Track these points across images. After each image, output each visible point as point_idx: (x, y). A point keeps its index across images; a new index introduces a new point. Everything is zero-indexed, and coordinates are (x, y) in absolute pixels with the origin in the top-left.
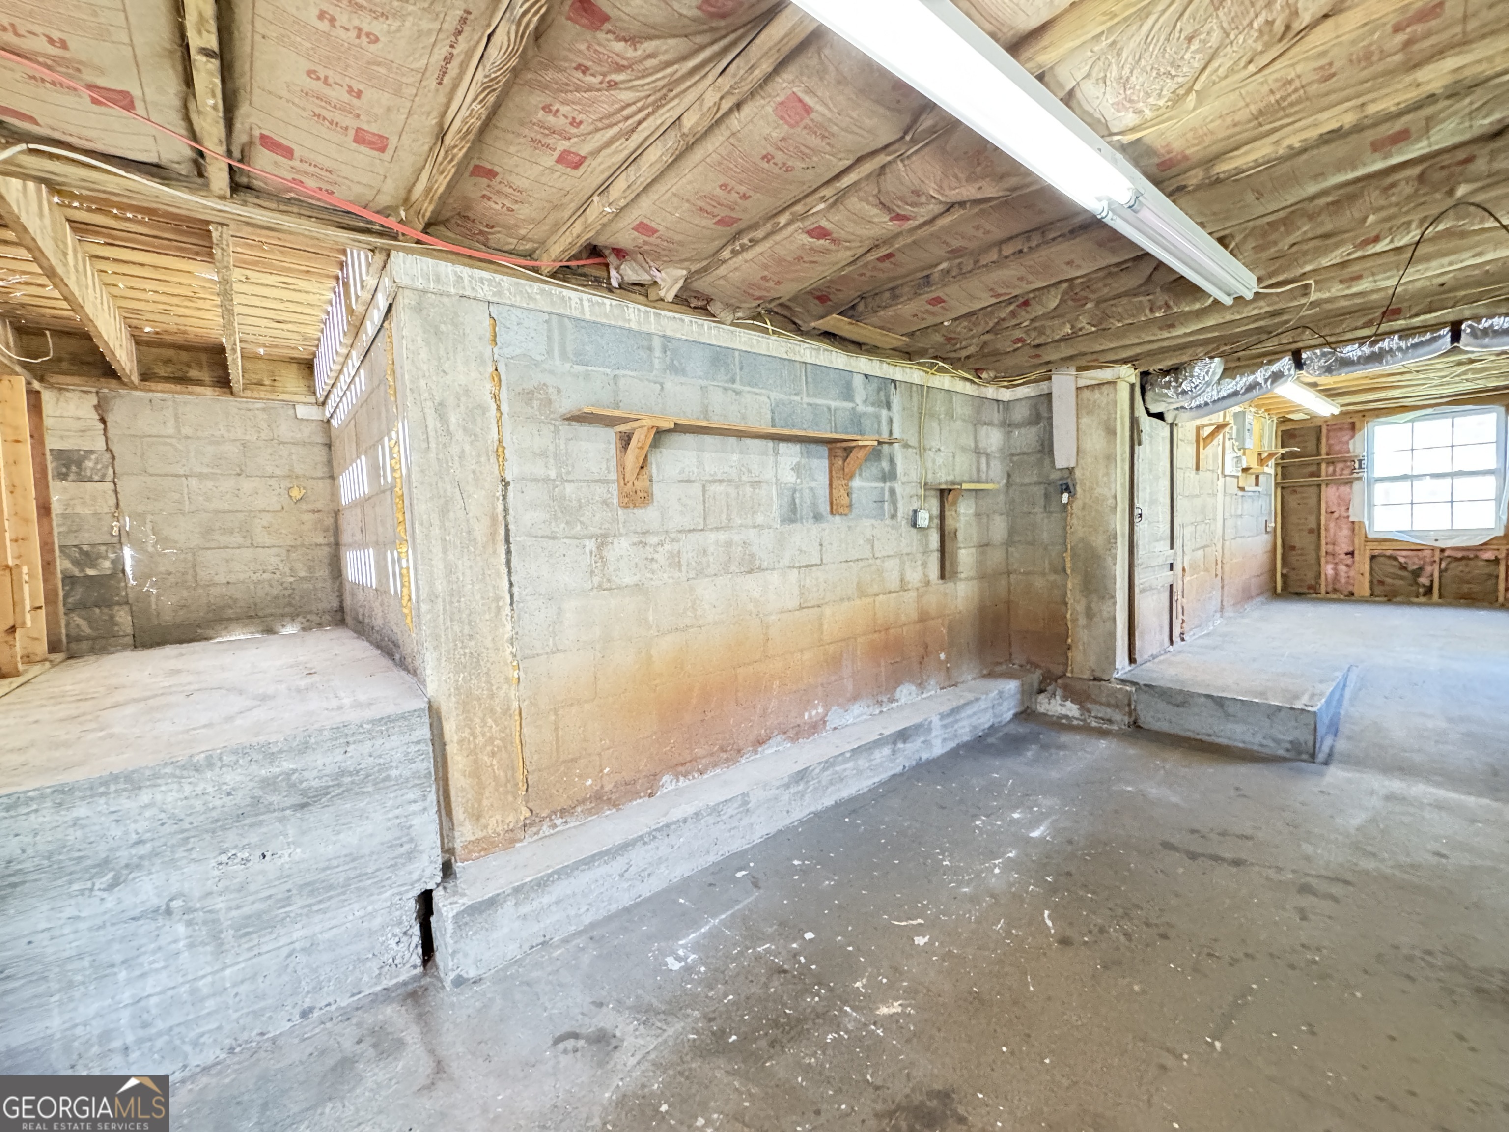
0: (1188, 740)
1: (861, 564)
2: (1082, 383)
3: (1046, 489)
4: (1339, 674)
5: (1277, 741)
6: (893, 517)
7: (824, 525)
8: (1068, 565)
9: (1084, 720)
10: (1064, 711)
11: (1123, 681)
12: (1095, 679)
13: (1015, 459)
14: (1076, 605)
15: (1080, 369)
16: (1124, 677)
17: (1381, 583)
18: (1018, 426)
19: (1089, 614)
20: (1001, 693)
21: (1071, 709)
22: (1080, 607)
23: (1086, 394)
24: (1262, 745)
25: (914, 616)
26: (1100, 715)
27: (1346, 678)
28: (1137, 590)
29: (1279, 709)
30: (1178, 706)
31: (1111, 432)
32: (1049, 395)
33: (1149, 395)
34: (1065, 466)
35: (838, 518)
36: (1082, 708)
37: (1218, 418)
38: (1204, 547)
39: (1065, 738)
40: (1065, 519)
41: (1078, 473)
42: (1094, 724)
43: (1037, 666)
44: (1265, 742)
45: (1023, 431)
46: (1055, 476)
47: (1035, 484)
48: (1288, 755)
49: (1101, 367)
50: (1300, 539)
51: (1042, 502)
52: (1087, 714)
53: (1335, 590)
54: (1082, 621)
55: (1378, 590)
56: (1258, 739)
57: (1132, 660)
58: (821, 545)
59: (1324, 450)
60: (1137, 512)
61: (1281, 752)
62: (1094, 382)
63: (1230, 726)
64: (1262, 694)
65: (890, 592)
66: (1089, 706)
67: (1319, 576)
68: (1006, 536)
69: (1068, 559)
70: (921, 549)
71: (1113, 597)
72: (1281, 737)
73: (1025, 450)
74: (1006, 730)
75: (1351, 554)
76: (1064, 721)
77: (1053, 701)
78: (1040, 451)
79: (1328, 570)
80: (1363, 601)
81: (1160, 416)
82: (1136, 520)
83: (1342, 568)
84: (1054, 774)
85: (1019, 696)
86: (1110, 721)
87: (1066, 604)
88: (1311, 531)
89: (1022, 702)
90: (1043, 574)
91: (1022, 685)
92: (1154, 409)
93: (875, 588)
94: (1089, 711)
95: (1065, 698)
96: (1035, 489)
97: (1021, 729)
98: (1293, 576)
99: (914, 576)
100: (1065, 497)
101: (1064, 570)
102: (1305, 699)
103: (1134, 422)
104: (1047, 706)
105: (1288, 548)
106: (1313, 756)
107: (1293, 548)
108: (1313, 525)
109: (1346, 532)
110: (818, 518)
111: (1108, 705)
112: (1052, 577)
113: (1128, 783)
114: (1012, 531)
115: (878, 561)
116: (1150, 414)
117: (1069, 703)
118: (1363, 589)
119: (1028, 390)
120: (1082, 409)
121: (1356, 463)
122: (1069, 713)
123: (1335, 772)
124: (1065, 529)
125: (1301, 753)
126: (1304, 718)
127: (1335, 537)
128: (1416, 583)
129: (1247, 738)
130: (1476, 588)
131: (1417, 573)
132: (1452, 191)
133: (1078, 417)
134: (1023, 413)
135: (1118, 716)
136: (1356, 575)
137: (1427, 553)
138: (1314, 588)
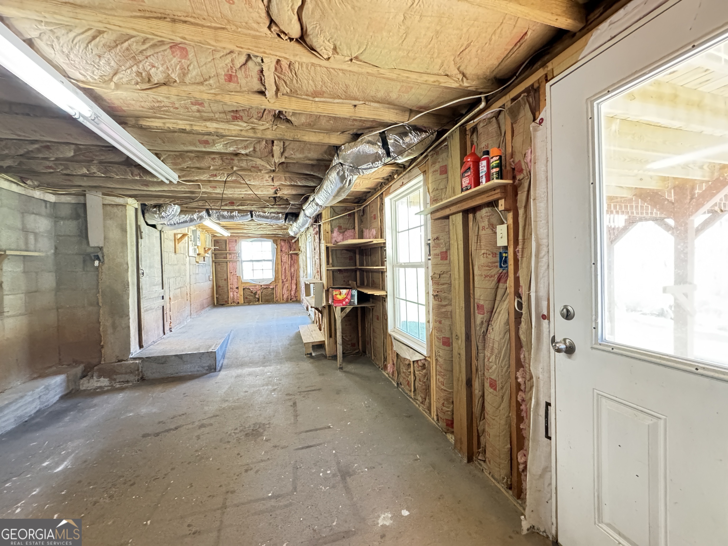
0: (168, 378)
2: (106, 202)
3: (84, 258)
4: (227, 335)
5: (203, 367)
8: (100, 301)
9: (112, 386)
10: (99, 384)
11: (135, 359)
12: (119, 361)
13: (61, 238)
14: (106, 322)
15: (104, 194)
16: (135, 357)
17: (247, 298)
18: (62, 219)
19: (114, 326)
20: (47, 388)
21: (104, 382)
22: (108, 324)
23: (109, 208)
24: (198, 371)
26: (121, 380)
27: (229, 336)
28: (142, 310)
29: (203, 353)
30: (162, 364)
31: (124, 230)
32: (85, 205)
33: (147, 215)
34: (96, 245)
36: (111, 379)
37: (184, 230)
38: (180, 288)
39: (96, 400)
40: (98, 276)
41: (105, 250)
42: (118, 386)
43: (82, 363)
44: (199, 369)
45: (66, 222)
46: (89, 250)
47: (77, 254)
48: (207, 372)
49: (117, 196)
50: (222, 283)
51: (81, 265)
52: (113, 382)
53: (234, 302)
54: (110, 331)
55: (246, 300)
56: (197, 368)
57: (141, 346)
59: (228, 249)
60: (141, 272)
61: (205, 372)
62: (113, 203)
63: (185, 366)
64: (198, 349)
66: (115, 377)
67: (228, 297)
68: (54, 285)
69: (100, 298)
71: (128, 315)
72: (204, 365)
73: (68, 233)
74: (50, 410)
75: (237, 288)
76: (98, 390)
77: (91, 381)
78: (79, 236)
79: (231, 295)
80: (242, 305)
81: (154, 226)
82: (141, 276)
83: (235, 293)
84: (84, 424)
85: (64, 384)
86: (128, 382)
87: (99, 323)
88: (225, 280)
89: (68, 387)
90: (84, 307)
91: (68, 377)
92: (150, 222)
94: (115, 380)
95: (99, 377)
96: (76, 257)
97: (64, 405)
98: (220, 297)
100: (97, 263)
101: (98, 304)
102: (212, 348)
103: (138, 227)
104: (88, 385)
105: (218, 287)
106: (215, 369)
107: (219, 287)
108: (226, 278)
109: (236, 280)
111: (126, 373)
112: (90, 308)
113: (130, 411)
114: (59, 282)
116: (148, 224)
117: (102, 379)
118: (242, 301)
119: (69, 199)
120: (107, 216)
121: (238, 255)
122: (103, 385)
123: (223, 373)
124: (98, 280)
125: (211, 369)
126: (212, 355)
127: (233, 282)
128: (255, 297)
129: (192, 369)
130: (269, 298)
131: (255, 294)
132: (232, 168)
133: (104, 219)
134: (66, 211)
135: (132, 378)
136: (239, 295)
137: (258, 287)
138: (227, 302)
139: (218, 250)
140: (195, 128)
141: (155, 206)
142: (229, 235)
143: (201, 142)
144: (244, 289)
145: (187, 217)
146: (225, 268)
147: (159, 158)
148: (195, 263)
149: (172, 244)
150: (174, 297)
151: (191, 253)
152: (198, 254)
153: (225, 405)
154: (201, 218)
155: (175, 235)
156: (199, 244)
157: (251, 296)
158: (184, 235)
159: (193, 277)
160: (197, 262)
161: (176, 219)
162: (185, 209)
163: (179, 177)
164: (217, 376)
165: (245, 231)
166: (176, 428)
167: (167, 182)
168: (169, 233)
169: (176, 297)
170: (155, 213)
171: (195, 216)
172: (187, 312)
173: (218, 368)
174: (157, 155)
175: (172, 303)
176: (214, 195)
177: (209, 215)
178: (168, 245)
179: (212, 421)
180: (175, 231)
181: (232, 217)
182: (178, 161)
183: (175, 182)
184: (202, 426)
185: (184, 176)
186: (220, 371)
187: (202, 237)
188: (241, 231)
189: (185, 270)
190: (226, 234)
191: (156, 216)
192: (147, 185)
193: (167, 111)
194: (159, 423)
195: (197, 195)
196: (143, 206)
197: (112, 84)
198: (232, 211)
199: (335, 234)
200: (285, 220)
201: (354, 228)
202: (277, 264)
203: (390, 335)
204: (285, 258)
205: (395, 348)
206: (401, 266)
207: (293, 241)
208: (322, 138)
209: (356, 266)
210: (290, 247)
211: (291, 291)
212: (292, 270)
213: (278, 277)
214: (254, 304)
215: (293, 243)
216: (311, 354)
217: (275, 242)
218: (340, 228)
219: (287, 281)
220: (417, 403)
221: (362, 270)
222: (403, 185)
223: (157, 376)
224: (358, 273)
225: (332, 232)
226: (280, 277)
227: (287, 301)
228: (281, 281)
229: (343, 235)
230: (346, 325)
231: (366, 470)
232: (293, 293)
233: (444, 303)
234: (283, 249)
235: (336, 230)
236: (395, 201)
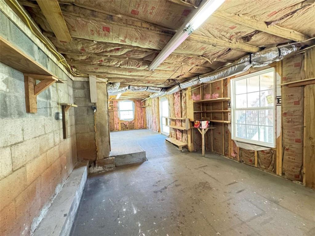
1: (41, 138)
2: (97, 81)
3: (87, 108)
6: (51, 115)
7: (24, 119)
8: (95, 129)
9: (105, 170)
10: (99, 170)
11: (112, 157)
12: (105, 158)
13: (77, 99)
14: (98, 139)
15: (97, 77)
16: (112, 155)
17: (122, 128)
18: (77, 89)
19: (102, 141)
21: (100, 168)
22: (100, 140)
23: (98, 84)
24: (138, 161)
25: (58, 155)
26: (108, 167)
30: (123, 158)
32: (89, 82)
34: (94, 102)
35: (30, 115)
36: (104, 167)
40: (94, 117)
41: (97, 104)
42: (107, 170)
43: (88, 160)
44: (139, 160)
45: (79, 90)
46: (90, 104)
47: (84, 106)
49: (103, 78)
50: (111, 121)
51: (86, 112)
52: (105, 168)
53: (117, 130)
54: (100, 144)
55: (122, 129)
56: (138, 160)
57: (110, 151)
58: (23, 130)
59: (113, 105)
61: (141, 161)
62: (100, 81)
63: (133, 159)
65: (51, 148)
66: (105, 166)
67: (114, 128)
69: (95, 128)
70: (58, 129)
72: (141, 158)
73: (80, 96)
75: (118, 123)
76: (100, 173)
77: (95, 168)
78: (85, 97)
79: (115, 126)
80: (120, 131)
83: (117, 126)
84: (117, 189)
85: (87, 171)
86: (111, 168)
87: (95, 140)
90: (88, 132)
91: (87, 167)
93: (47, 148)
95: (98, 166)
96: (84, 108)
98: (111, 128)
99: (57, 140)
100: (95, 111)
101: (94, 131)
104: (93, 170)
107: (110, 123)
108: (113, 118)
109: (117, 120)
110: (20, 115)
111: (110, 164)
112: (91, 133)
114: (76, 121)
115: (47, 135)
117: (99, 167)
119: (80, 79)
120: (98, 88)
121: (118, 108)
122: (100, 170)
123: (149, 161)
124: (94, 119)
125: (144, 160)
126: (144, 153)
127: (116, 121)
128: (126, 127)
129: (136, 160)
130: (132, 127)
131: (126, 126)
134: (78, 85)
135: (113, 166)
136: (119, 127)
137: (127, 122)
138: (114, 130)
141: (111, 84)
144: (121, 124)
146: (112, 114)
153: (173, 175)
157: (124, 126)
162: (121, 85)
166: (166, 188)
171: (124, 89)
177: (129, 88)
179: (178, 183)
181: (139, 89)
184: (177, 186)
186: (147, 160)
198: (139, 86)
199: (193, 96)
200: (161, 91)
201: (200, 94)
202: (135, 112)
204: (139, 109)
209: (200, 111)
210: (141, 104)
211: (141, 124)
212: (142, 114)
213: (136, 118)
214: (126, 130)
215: (142, 102)
217: (134, 102)
219: (139, 119)
220: (260, 169)
221: (207, 113)
223: (121, 164)
224: (201, 114)
226: (137, 118)
227: (140, 129)
228: (137, 120)
232: (142, 125)
233: (295, 124)
234: (138, 105)
236: (235, 81)
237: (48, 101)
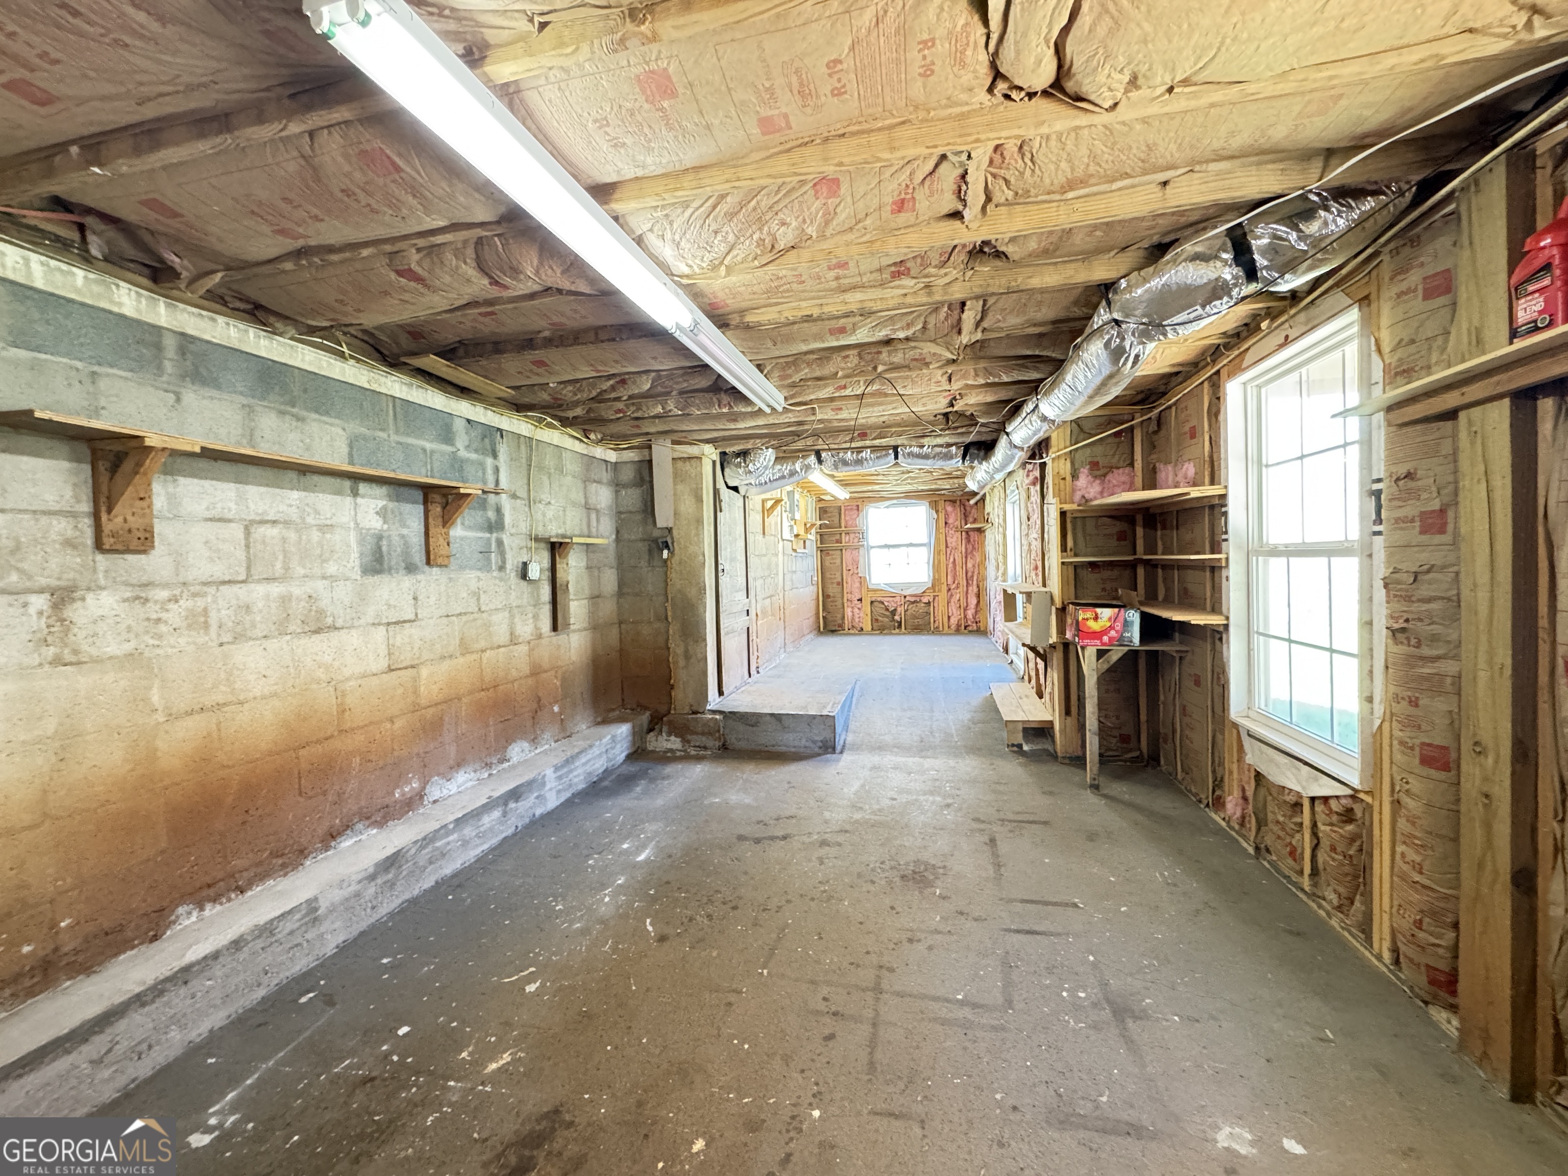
0: (760, 752)
1: (464, 618)
2: (676, 455)
3: (649, 545)
4: (849, 687)
5: (814, 742)
6: (502, 568)
7: (419, 577)
8: (669, 614)
9: (685, 751)
10: (669, 746)
11: (714, 712)
12: (692, 713)
13: (623, 516)
14: (677, 647)
15: (674, 442)
16: (714, 708)
17: (877, 620)
18: (624, 486)
19: (687, 656)
20: (614, 738)
21: (674, 743)
22: (680, 651)
23: (680, 464)
24: (805, 747)
25: (527, 670)
26: (697, 744)
27: (853, 690)
28: (722, 632)
29: (814, 717)
30: (751, 725)
31: (699, 500)
32: (650, 462)
33: (727, 471)
34: (665, 525)
35: (435, 570)
36: (685, 741)
37: (776, 494)
38: (771, 596)
39: (669, 769)
40: (666, 573)
41: (675, 532)
42: (693, 753)
43: (646, 708)
44: (807, 744)
45: (630, 491)
46: (656, 534)
47: (641, 540)
48: (820, 751)
49: (691, 444)
50: (833, 590)
51: (647, 557)
52: (687, 745)
53: (853, 627)
54: (682, 663)
55: (875, 624)
56: (803, 742)
57: (721, 693)
58: (415, 599)
59: (843, 525)
60: (720, 567)
61: (817, 750)
62: (685, 456)
63: (786, 736)
64: (805, 708)
65: (499, 647)
66: (689, 737)
67: (843, 618)
68: (616, 589)
69: (669, 608)
70: (532, 603)
71: (705, 640)
72: (817, 738)
73: (631, 508)
74: (618, 772)
75: (861, 600)
76: (669, 754)
77: (660, 738)
78: (644, 511)
79: (848, 612)
80: (869, 634)
81: (735, 489)
82: (720, 574)
83: (856, 610)
84: (660, 802)
85: (630, 738)
86: (705, 748)
87: (668, 648)
88: (838, 584)
89: (634, 742)
90: (650, 622)
91: (633, 727)
92: (731, 484)
93: (483, 644)
94: (689, 742)
95: (669, 734)
96: (640, 544)
97: (633, 768)
98: (829, 617)
99: (525, 630)
100: (665, 553)
101: (666, 618)
102: (829, 708)
103: (716, 492)
104: (655, 744)
105: (826, 596)
106: (834, 748)
107: (828, 596)
108: (840, 579)
109: (857, 585)
110: (411, 568)
111: (703, 734)
112: (657, 625)
113: (715, 796)
114: (621, 584)
115: (485, 615)
116: (728, 487)
117: (673, 738)
118: (868, 627)
119: (632, 455)
120: (678, 477)
121: (861, 535)
122: (674, 747)
123: (847, 758)
124: (666, 581)
125: (827, 748)
126: (828, 721)
127: (852, 588)
128: (893, 620)
129: (796, 743)
130: (921, 622)
131: (894, 613)
132: (875, 368)
133: (675, 484)
134: (628, 475)
135: (710, 742)
136: (861, 615)
137: (898, 599)
138: (841, 626)
139: (826, 526)
140: (826, 309)
141: (738, 455)
142: (848, 496)
143: (832, 332)
144: (872, 602)
145: (786, 468)
146: (838, 561)
147: (762, 372)
148: (791, 552)
149: (759, 518)
150: (762, 612)
151: (787, 535)
152: (797, 536)
153: (857, 816)
154: (808, 468)
155: (764, 501)
156: (797, 516)
157: (887, 617)
158: (778, 501)
159: (788, 577)
160: (795, 551)
161: (768, 475)
162: (781, 455)
163: (786, 399)
164: (838, 760)
165: (877, 487)
166: (784, 838)
167: (768, 410)
168: (755, 501)
169: (764, 612)
170: (739, 466)
171: (798, 466)
172: (779, 642)
173: (838, 748)
174: (759, 367)
175: (759, 622)
176: (836, 424)
177: (820, 461)
178: (755, 519)
179: (840, 838)
180: (764, 496)
181: (859, 462)
182: (789, 372)
183: (780, 409)
184: (824, 843)
185: (792, 397)
186: (841, 752)
187: (802, 504)
188: (870, 488)
189: (777, 565)
190: (842, 494)
191: (741, 471)
192: (735, 420)
193: (788, 291)
194: (759, 822)
195: (806, 427)
196: (723, 454)
197: (723, 268)
198: (859, 450)
199: (1083, 481)
200: (964, 458)
201: (1132, 464)
202: (937, 552)
203: (1235, 726)
204: (955, 539)
205: (1249, 759)
206: (1275, 552)
207: (972, 502)
208: (1072, 272)
209: (1135, 553)
210: (966, 516)
211: (965, 610)
212: (970, 565)
213: (939, 580)
214: (891, 634)
215: (971, 507)
216: (1020, 746)
217: (934, 505)
218: (1094, 466)
219: (957, 587)
220: (1320, 906)
221: (1151, 566)
222: (1287, 341)
223: (742, 745)
224: (1141, 571)
225: (1075, 476)
226: (944, 580)
227: (958, 631)
228: (944, 588)
229: (1103, 482)
230: (1107, 691)
231: (1176, 1018)
232: (970, 613)
233: (1426, 651)
234: (951, 521)
235: (1084, 473)
236: (1259, 387)
237: (495, 535)
